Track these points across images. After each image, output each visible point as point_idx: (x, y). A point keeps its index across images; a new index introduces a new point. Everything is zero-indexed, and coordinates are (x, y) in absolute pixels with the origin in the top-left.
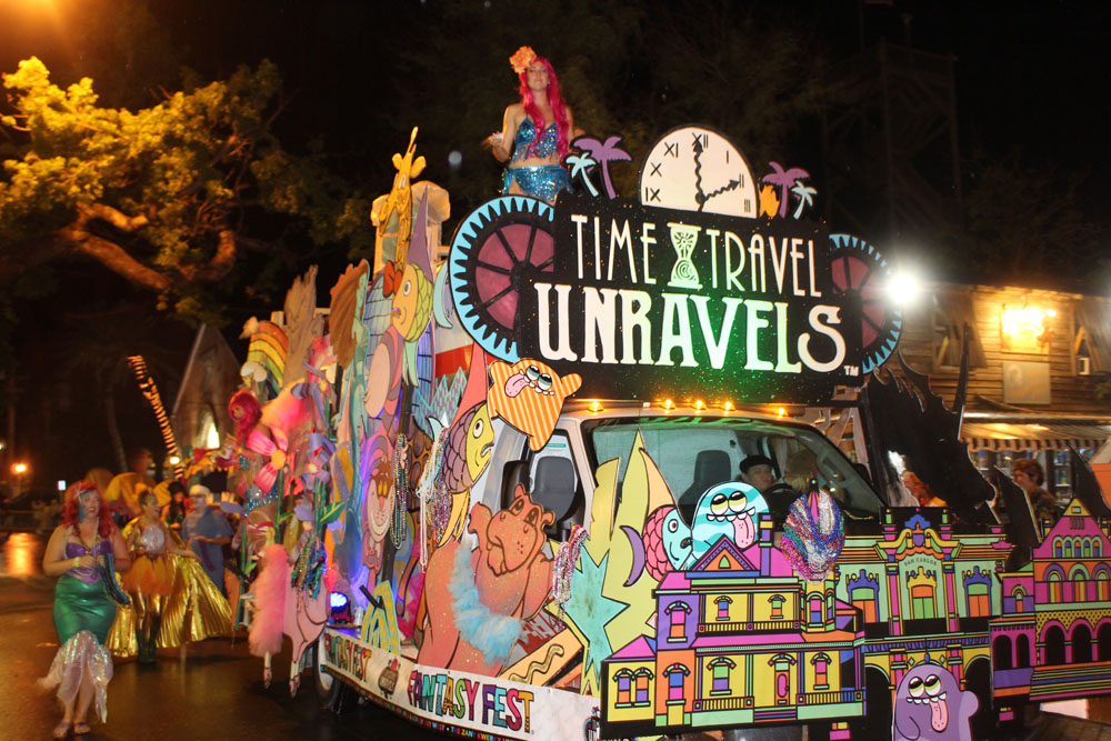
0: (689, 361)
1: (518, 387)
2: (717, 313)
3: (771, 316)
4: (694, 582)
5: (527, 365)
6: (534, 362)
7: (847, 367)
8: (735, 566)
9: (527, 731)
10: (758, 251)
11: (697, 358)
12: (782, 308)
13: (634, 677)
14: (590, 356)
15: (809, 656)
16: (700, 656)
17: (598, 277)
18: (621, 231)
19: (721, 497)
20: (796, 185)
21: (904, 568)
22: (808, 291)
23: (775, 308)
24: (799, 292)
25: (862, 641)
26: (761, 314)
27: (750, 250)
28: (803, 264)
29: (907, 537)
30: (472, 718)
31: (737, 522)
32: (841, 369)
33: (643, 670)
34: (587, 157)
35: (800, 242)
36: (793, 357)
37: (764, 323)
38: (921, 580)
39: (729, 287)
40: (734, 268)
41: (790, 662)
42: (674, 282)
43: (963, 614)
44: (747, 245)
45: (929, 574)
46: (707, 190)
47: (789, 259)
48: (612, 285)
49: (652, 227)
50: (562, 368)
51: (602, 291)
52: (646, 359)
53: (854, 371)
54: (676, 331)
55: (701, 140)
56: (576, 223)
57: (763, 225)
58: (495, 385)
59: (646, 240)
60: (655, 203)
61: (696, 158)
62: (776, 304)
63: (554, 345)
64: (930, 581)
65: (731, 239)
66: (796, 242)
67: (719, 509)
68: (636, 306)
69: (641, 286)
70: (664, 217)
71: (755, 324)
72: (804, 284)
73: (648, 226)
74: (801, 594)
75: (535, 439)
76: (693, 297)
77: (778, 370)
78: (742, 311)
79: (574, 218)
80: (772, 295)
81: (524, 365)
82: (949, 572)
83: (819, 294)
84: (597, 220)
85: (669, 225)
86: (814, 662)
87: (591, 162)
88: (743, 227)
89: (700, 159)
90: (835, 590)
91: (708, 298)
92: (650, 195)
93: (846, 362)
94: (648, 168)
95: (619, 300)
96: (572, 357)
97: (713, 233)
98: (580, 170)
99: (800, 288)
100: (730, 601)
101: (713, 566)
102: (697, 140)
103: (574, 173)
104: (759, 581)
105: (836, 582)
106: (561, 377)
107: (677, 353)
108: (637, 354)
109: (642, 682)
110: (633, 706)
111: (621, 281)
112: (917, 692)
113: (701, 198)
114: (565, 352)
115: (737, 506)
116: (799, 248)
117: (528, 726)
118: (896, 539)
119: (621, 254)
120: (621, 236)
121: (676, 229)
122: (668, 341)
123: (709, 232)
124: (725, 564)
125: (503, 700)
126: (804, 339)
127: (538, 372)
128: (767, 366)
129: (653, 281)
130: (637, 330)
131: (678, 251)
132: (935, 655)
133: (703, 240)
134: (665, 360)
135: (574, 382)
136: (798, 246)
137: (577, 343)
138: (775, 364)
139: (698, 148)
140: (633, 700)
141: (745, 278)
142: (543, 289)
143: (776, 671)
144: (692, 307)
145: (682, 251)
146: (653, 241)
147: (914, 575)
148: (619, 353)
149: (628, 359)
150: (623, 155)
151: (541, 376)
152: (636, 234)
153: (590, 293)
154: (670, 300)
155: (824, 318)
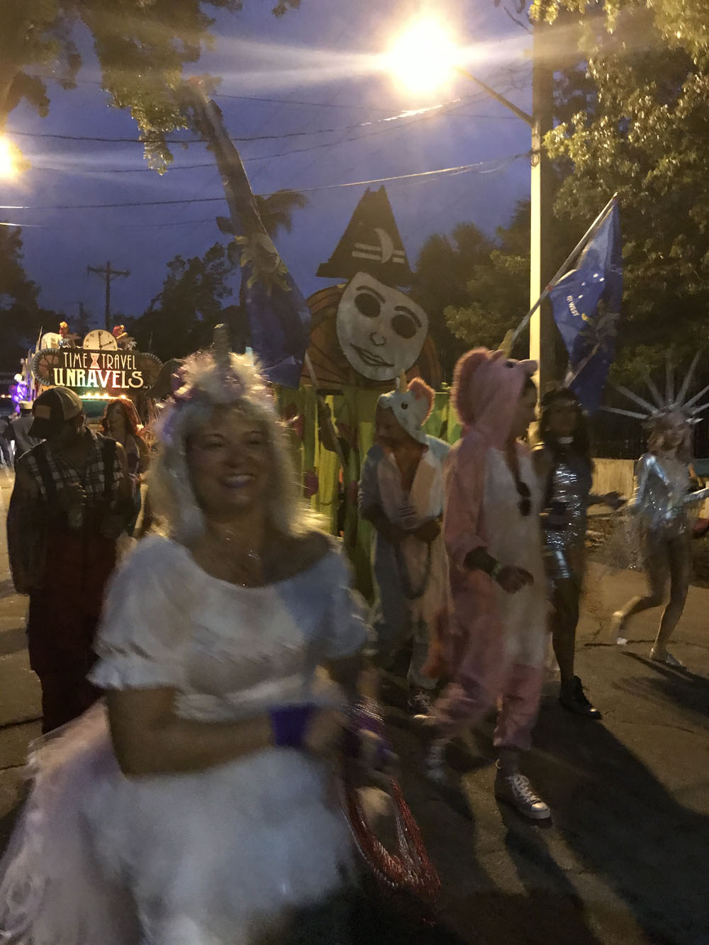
0: (96, 385)
2: (104, 375)
3: (121, 375)
7: (144, 386)
10: (117, 359)
11: (98, 384)
12: (124, 373)
14: (68, 384)
17: (71, 366)
18: (77, 355)
20: (130, 342)
22: (132, 368)
24: (129, 368)
26: (117, 374)
28: (131, 362)
32: (141, 387)
36: (127, 384)
37: (118, 376)
39: (108, 368)
40: (110, 363)
42: (92, 367)
44: (114, 357)
46: (102, 344)
47: (127, 360)
48: (76, 368)
49: (86, 354)
52: (84, 385)
53: (147, 387)
54: (92, 378)
55: (101, 333)
56: (65, 355)
57: (119, 352)
59: (84, 357)
60: (87, 348)
61: (99, 337)
62: (122, 371)
63: (59, 382)
65: (109, 357)
66: (129, 356)
68: (81, 373)
69: (83, 368)
70: (89, 352)
71: (115, 377)
72: (131, 366)
73: (84, 354)
76: (97, 370)
77: (122, 387)
78: (111, 374)
80: (121, 369)
83: (136, 369)
84: (70, 354)
88: (113, 353)
91: (101, 371)
93: (144, 384)
94: (85, 340)
95: (76, 372)
97: (104, 355)
102: (99, 333)
107: (92, 384)
108: (81, 384)
111: (77, 367)
113: (101, 346)
116: (130, 358)
119: (77, 361)
120: (77, 357)
121: (92, 354)
122: (90, 381)
123: (102, 355)
126: (130, 380)
128: (119, 386)
129: (86, 367)
130: (81, 379)
131: (93, 360)
133: (100, 358)
134: (89, 385)
137: (65, 381)
138: (121, 385)
139: (100, 335)
141: (113, 365)
142: (56, 370)
144: (97, 373)
146: (86, 357)
148: (76, 383)
149: (79, 385)
150: (78, 338)
152: (81, 356)
153: (68, 370)
154: (90, 371)
155: (137, 374)
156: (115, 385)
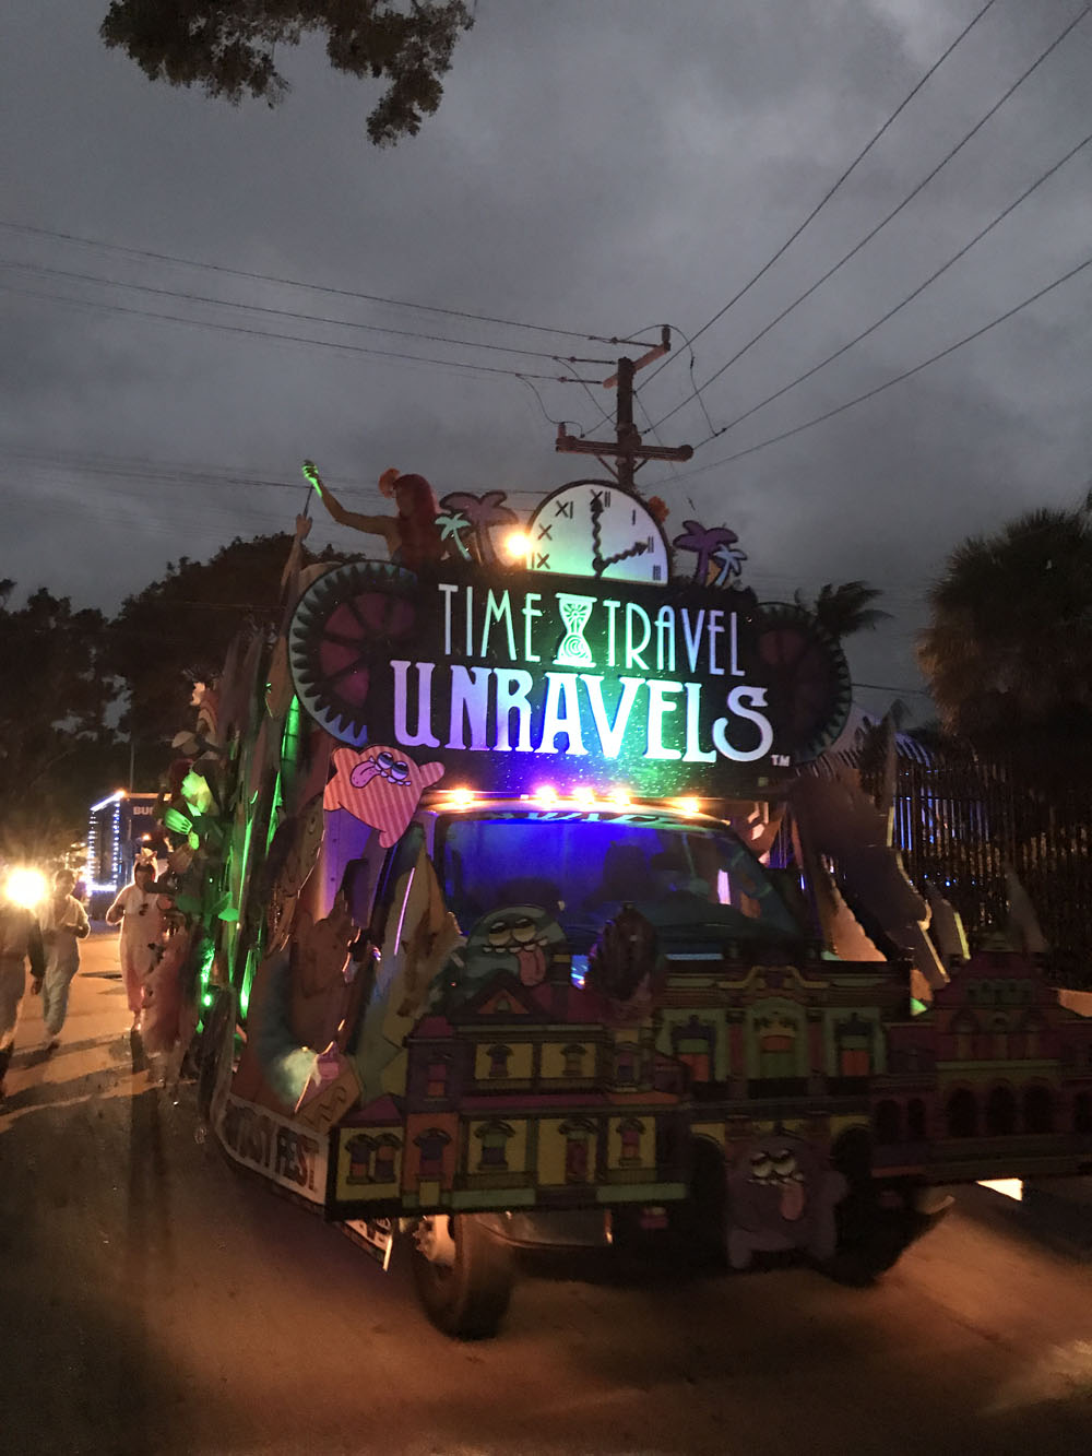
0: (577, 748)
1: (367, 776)
2: (614, 698)
3: (681, 698)
4: (461, 1029)
5: (379, 752)
6: (387, 749)
7: (775, 757)
8: (517, 1007)
9: (311, 1188)
10: (666, 624)
11: (585, 745)
12: (694, 690)
13: (373, 1145)
14: (456, 742)
15: (614, 1123)
16: (464, 1120)
17: (470, 652)
18: (498, 602)
19: (501, 924)
20: (719, 550)
21: (752, 1014)
22: (728, 669)
23: (686, 689)
24: (715, 671)
25: (688, 1106)
26: (668, 697)
27: (657, 623)
28: (723, 640)
29: (758, 975)
30: (267, 1165)
31: (523, 955)
32: (767, 758)
33: (386, 1137)
34: (459, 519)
35: (720, 613)
36: (707, 743)
37: (672, 706)
38: (777, 1030)
39: (629, 665)
40: (636, 643)
41: (589, 1129)
42: (563, 658)
43: (832, 1072)
44: (653, 618)
45: (787, 1023)
46: (604, 558)
47: (705, 634)
48: (490, 662)
49: (538, 597)
50: (421, 755)
51: (474, 669)
52: (524, 745)
53: (785, 761)
54: (562, 715)
55: (602, 498)
56: (444, 592)
57: (674, 594)
58: (339, 773)
59: (529, 612)
60: (542, 569)
61: (594, 519)
62: (687, 685)
64: (789, 1032)
65: (634, 612)
66: (714, 614)
67: (499, 940)
68: (514, 687)
69: (520, 664)
70: (552, 585)
71: (660, 708)
72: (723, 661)
73: (531, 597)
74: (606, 1045)
75: (386, 835)
76: (583, 677)
77: (687, 759)
78: (645, 693)
79: (442, 587)
80: (683, 674)
81: (374, 751)
82: (815, 1020)
83: (742, 673)
84: (470, 590)
85: (558, 595)
86: (619, 1130)
87: (465, 523)
88: (650, 597)
89: (600, 520)
90: (653, 1040)
91: (602, 678)
92: (537, 561)
93: (774, 749)
95: (493, 680)
96: (434, 743)
97: (612, 605)
98: (452, 532)
99: (717, 666)
100: (509, 1052)
101: (488, 1009)
102: (597, 497)
103: (444, 535)
104: (552, 1028)
105: (656, 1031)
106: (419, 766)
107: (562, 740)
108: (514, 740)
109: (384, 1152)
110: (371, 1181)
111: (498, 658)
112: (762, 1172)
113: (599, 564)
114: (425, 737)
115: (524, 936)
116: (719, 621)
117: (312, 1181)
118: (744, 977)
119: (498, 627)
120: (498, 608)
121: (565, 599)
122: (552, 726)
123: (606, 603)
124: (503, 1006)
125: (294, 1146)
127: (392, 759)
128: (675, 755)
129: (537, 659)
130: (514, 713)
131: (568, 624)
132: (790, 1125)
133: (599, 613)
134: (547, 747)
135: (437, 770)
136: (717, 618)
137: (441, 727)
138: (684, 752)
139: (597, 507)
140: (372, 1172)
141: (649, 655)
142: (400, 668)
143: (569, 1140)
144: (583, 690)
145: (572, 625)
146: (538, 613)
147: (765, 1022)
148: (492, 740)
149: (504, 746)
151: (395, 764)
152: (517, 606)
153: (459, 672)
154: (555, 680)
155: (746, 701)
156: (659, 751)
